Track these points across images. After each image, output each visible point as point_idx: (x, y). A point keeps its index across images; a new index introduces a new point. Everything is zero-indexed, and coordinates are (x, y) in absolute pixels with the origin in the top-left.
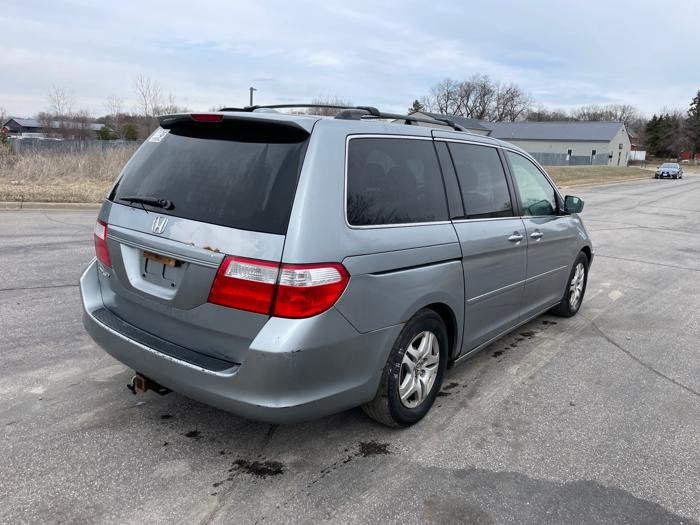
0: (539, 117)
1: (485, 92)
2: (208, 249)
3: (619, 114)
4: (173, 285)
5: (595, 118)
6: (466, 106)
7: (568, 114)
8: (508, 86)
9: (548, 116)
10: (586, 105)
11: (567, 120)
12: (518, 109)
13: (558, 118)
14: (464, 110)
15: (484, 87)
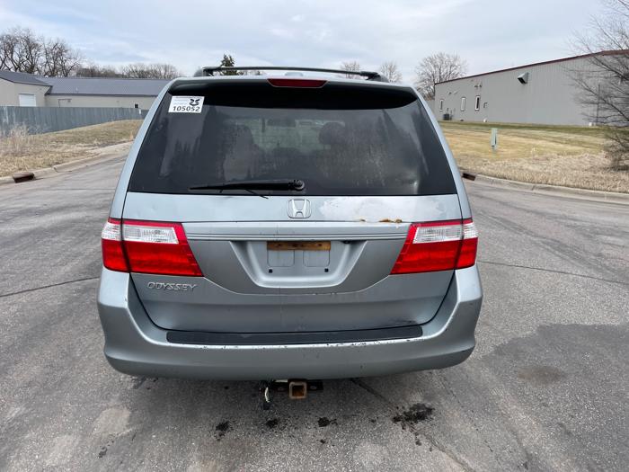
0: (91, 73)
1: (31, 46)
2: (387, 221)
3: (163, 72)
4: (327, 270)
5: (143, 75)
6: (12, 61)
7: (118, 71)
8: (55, 42)
9: (99, 73)
10: (133, 63)
11: (117, 76)
12: (69, 64)
13: (109, 75)
14: (10, 64)
15: (28, 41)
